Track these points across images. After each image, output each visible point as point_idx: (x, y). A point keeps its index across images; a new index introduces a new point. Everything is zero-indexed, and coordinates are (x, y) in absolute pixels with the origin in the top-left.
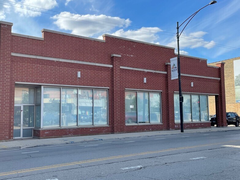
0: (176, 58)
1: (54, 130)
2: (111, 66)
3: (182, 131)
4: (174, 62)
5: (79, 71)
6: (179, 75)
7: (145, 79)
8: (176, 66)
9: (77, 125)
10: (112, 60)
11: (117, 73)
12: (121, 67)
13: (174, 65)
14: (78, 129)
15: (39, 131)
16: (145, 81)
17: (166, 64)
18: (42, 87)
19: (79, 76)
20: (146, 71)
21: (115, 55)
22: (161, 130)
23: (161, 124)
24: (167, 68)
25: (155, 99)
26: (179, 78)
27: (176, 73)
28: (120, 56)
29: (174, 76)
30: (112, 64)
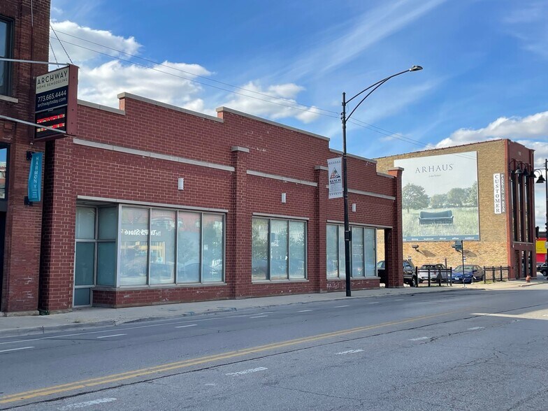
0: (340, 159)
1: (138, 291)
2: (232, 169)
3: (348, 294)
4: (335, 166)
5: (182, 176)
6: (345, 192)
7: (284, 196)
8: (340, 173)
9: (175, 282)
10: (234, 157)
11: (241, 182)
12: (249, 172)
13: (336, 172)
14: (178, 289)
15: (114, 293)
16: (284, 200)
17: (316, 168)
18: (120, 206)
19: (181, 185)
20: (286, 179)
21: (240, 149)
22: (306, 292)
23: (305, 280)
24: (318, 175)
25: (298, 234)
26: (345, 197)
27: (340, 186)
28: (247, 150)
29: (335, 191)
30: (234, 164)
